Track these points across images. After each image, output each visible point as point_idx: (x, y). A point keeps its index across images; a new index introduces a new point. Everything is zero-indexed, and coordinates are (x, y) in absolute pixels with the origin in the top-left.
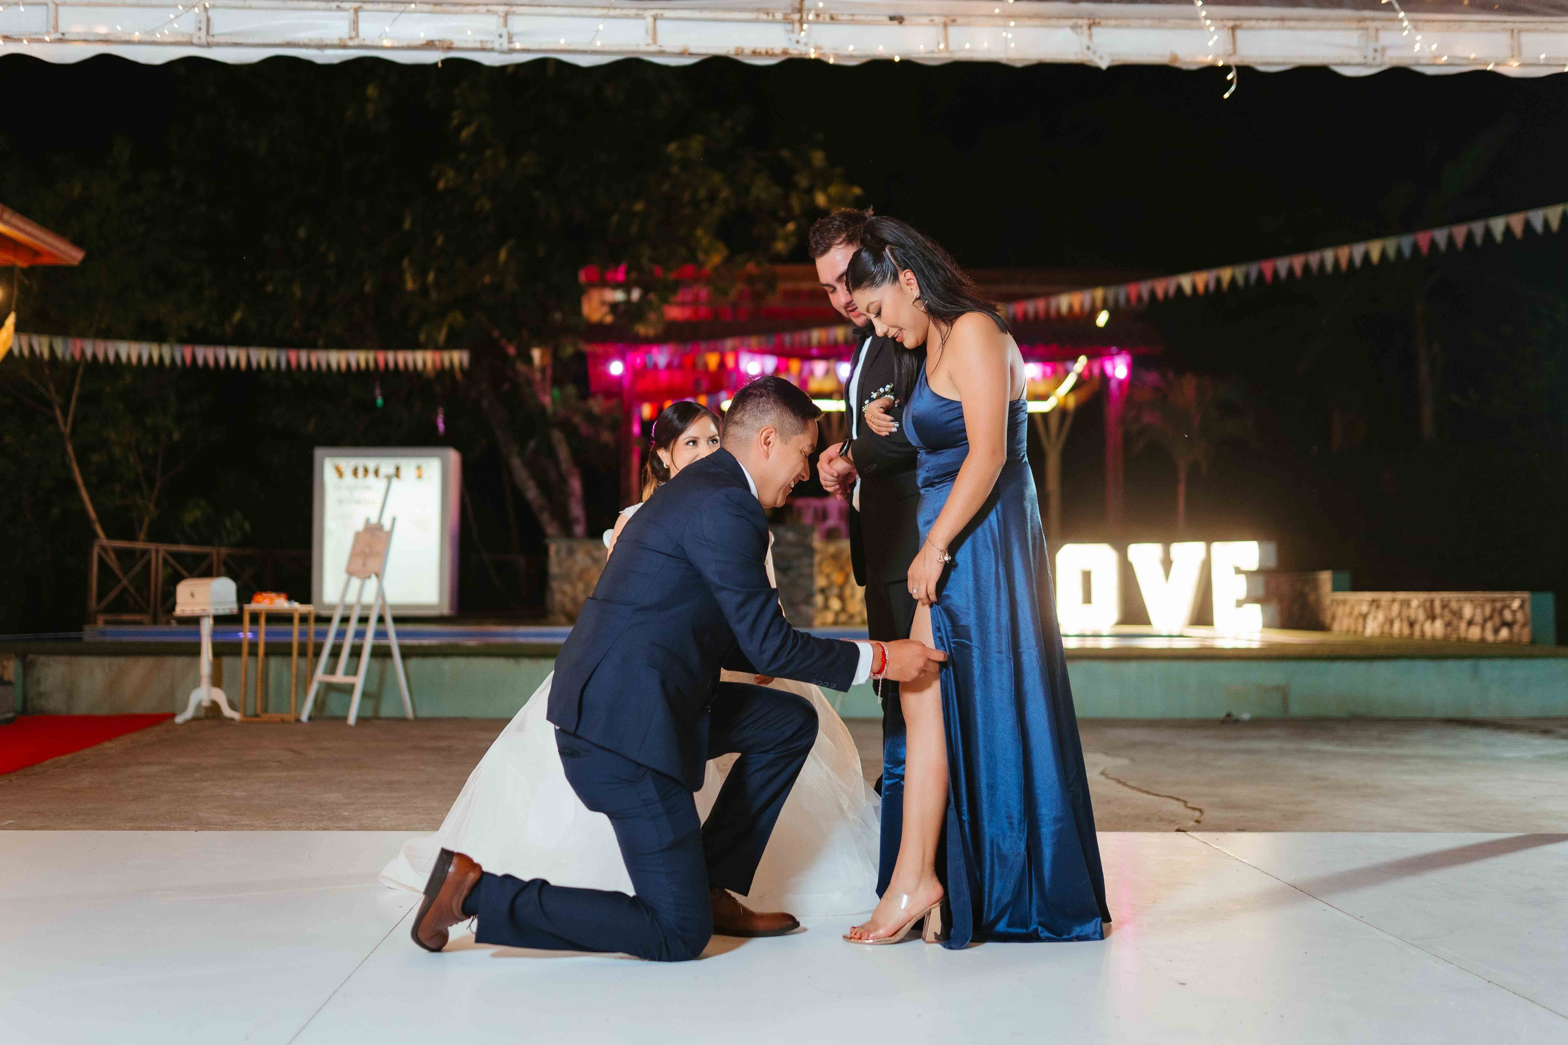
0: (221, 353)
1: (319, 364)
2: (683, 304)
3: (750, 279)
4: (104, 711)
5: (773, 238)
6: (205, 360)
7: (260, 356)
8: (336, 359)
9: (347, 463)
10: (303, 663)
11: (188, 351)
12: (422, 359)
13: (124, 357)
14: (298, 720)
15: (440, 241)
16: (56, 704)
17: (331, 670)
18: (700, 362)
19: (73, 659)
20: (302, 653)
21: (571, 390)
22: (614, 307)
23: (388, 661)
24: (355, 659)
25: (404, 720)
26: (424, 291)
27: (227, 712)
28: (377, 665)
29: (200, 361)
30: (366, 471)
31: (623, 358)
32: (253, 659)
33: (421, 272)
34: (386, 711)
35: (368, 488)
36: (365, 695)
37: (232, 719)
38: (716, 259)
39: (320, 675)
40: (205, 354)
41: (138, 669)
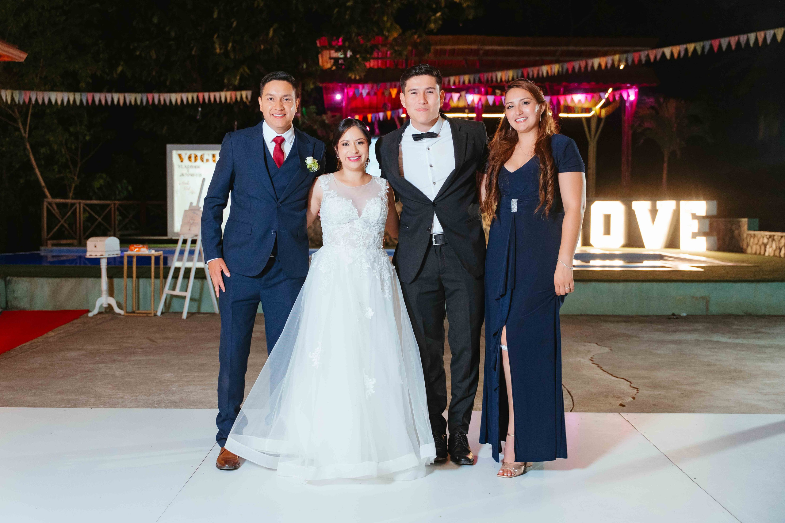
0: (109, 96)
1: (165, 101)
2: (377, 58)
3: (415, 45)
4: (50, 308)
5: (429, 21)
6: (100, 101)
7: (131, 98)
8: (175, 97)
9: (185, 154)
10: (158, 282)
11: (90, 96)
12: (225, 96)
13: (53, 101)
14: (155, 315)
15: (234, 25)
16: (24, 304)
17: (173, 288)
18: (386, 94)
19: (32, 279)
20: (157, 277)
21: (313, 108)
22: (336, 60)
23: (205, 281)
24: (187, 280)
25: (214, 314)
26: (226, 54)
27: (117, 310)
28: (199, 283)
29: (97, 102)
30: (196, 157)
31: (342, 91)
32: (130, 279)
33: (224, 44)
34: (204, 309)
35: (197, 167)
36: (192, 299)
37: (120, 314)
38: (396, 35)
39: (167, 290)
40: (99, 97)
41: (68, 284)
